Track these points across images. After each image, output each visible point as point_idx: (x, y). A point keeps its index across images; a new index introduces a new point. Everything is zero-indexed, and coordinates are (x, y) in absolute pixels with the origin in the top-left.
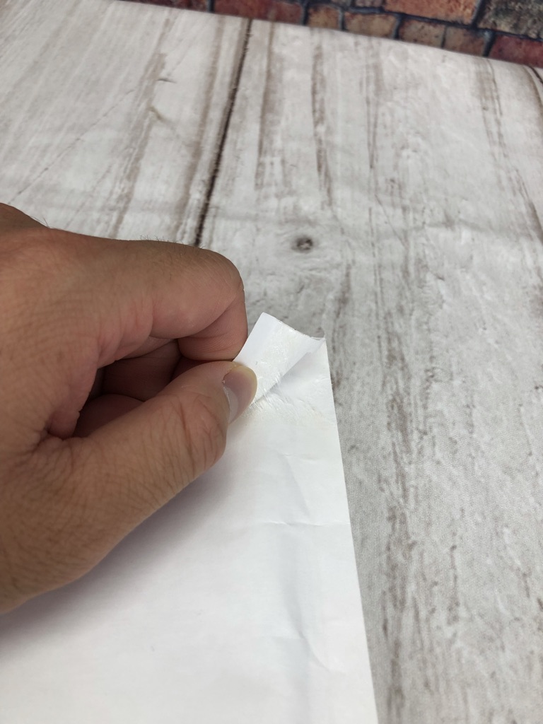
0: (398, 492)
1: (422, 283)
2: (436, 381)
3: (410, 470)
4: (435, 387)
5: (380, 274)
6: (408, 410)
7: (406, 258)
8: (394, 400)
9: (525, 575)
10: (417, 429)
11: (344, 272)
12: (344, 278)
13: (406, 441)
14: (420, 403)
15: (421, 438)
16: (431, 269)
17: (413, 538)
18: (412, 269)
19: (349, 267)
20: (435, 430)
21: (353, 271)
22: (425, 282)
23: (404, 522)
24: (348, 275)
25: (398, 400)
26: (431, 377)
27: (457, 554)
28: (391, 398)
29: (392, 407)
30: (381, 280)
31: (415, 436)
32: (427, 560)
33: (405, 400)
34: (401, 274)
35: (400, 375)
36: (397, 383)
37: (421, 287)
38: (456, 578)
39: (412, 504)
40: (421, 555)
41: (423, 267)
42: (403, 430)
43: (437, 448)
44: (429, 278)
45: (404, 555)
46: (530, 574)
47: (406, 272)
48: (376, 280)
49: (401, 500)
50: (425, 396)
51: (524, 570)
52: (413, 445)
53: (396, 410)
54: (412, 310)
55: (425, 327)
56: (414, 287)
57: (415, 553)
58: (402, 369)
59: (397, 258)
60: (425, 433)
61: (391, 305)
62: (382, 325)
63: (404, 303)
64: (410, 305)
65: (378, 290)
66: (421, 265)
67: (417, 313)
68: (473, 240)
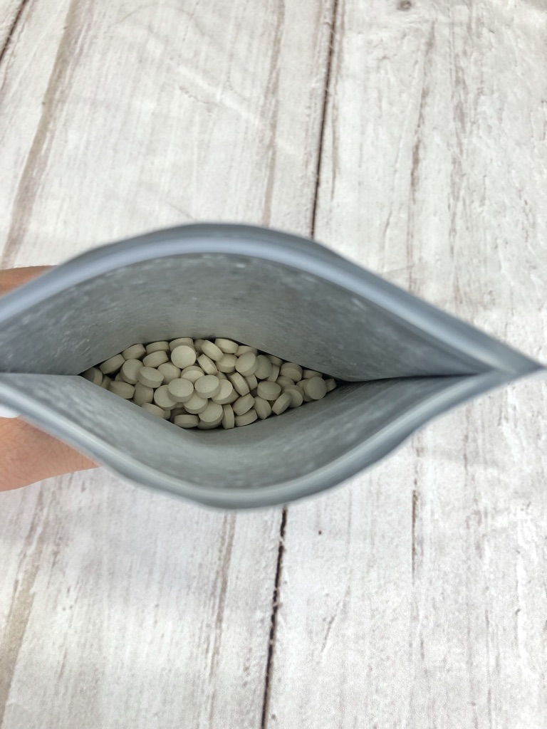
0: (457, 150)
1: (479, 35)
2: (484, 95)
3: (465, 141)
4: (483, 98)
5: (453, 29)
6: (465, 111)
7: (470, 18)
8: (458, 106)
10: (470, 121)
11: (431, 26)
12: (431, 29)
13: (463, 127)
14: (472, 107)
15: (472, 126)
17: (464, 172)
18: (473, 26)
19: (433, 23)
20: (480, 121)
21: (436, 26)
22: (482, 34)
23: (460, 164)
24: (433, 28)
25: (460, 106)
26: (480, 92)
27: (487, 179)
28: (456, 104)
29: (457, 109)
30: (453, 33)
31: (468, 125)
32: (471, 181)
33: (464, 106)
34: (466, 29)
35: (462, 92)
36: (460, 96)
37: (479, 37)
38: (485, 189)
39: (465, 157)
40: (468, 179)
41: (481, 24)
42: (462, 121)
43: (480, 131)
44: (485, 31)
45: (459, 179)
47: (469, 28)
48: (450, 33)
49: (459, 156)
50: (476, 103)
52: (468, 129)
53: (459, 111)
54: (472, 52)
55: (479, 63)
56: (475, 38)
57: (465, 178)
58: (464, 88)
59: (465, 19)
60: (474, 123)
61: (459, 49)
62: (453, 62)
63: (467, 48)
64: (471, 49)
65: (451, 39)
66: (480, 22)
67: (475, 54)
68: (515, 6)
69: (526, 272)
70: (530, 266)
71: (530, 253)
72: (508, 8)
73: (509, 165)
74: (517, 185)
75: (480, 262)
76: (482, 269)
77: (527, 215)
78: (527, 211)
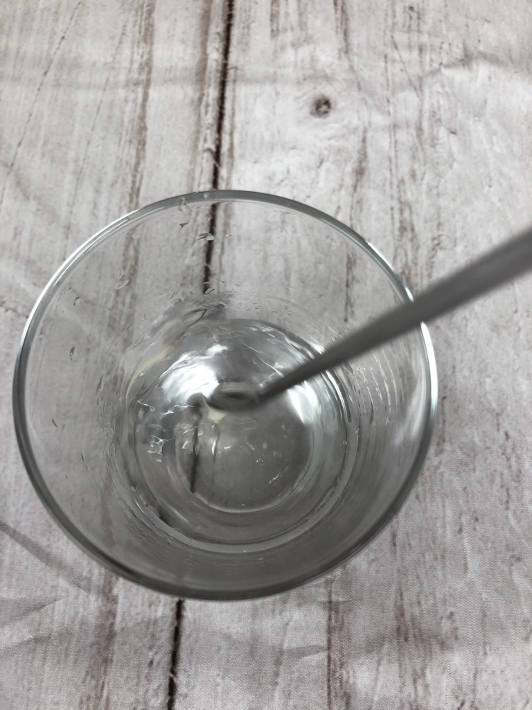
1: (434, 142)
2: (441, 249)
4: (440, 255)
5: (395, 135)
7: (421, 113)
9: (498, 414)
11: (361, 138)
12: (361, 144)
14: (425, 273)
16: (444, 123)
18: (425, 125)
19: (365, 131)
21: (369, 135)
22: (438, 139)
24: (364, 141)
26: (437, 245)
27: (446, 403)
30: (396, 142)
34: (414, 133)
35: (409, 246)
37: (433, 146)
41: (436, 121)
44: (442, 133)
46: (502, 413)
47: (420, 130)
48: (390, 143)
50: (430, 264)
51: (498, 410)
54: (424, 174)
56: (427, 147)
58: (412, 240)
59: (412, 115)
61: (404, 170)
62: (396, 195)
63: (416, 166)
64: (423, 168)
65: (393, 154)
66: (435, 119)
67: (428, 177)
68: (490, 78)
69: (506, 569)
70: (513, 557)
71: (511, 529)
72: (478, 84)
73: (481, 372)
74: (494, 405)
75: (436, 559)
76: (439, 573)
77: (508, 459)
78: (509, 451)
